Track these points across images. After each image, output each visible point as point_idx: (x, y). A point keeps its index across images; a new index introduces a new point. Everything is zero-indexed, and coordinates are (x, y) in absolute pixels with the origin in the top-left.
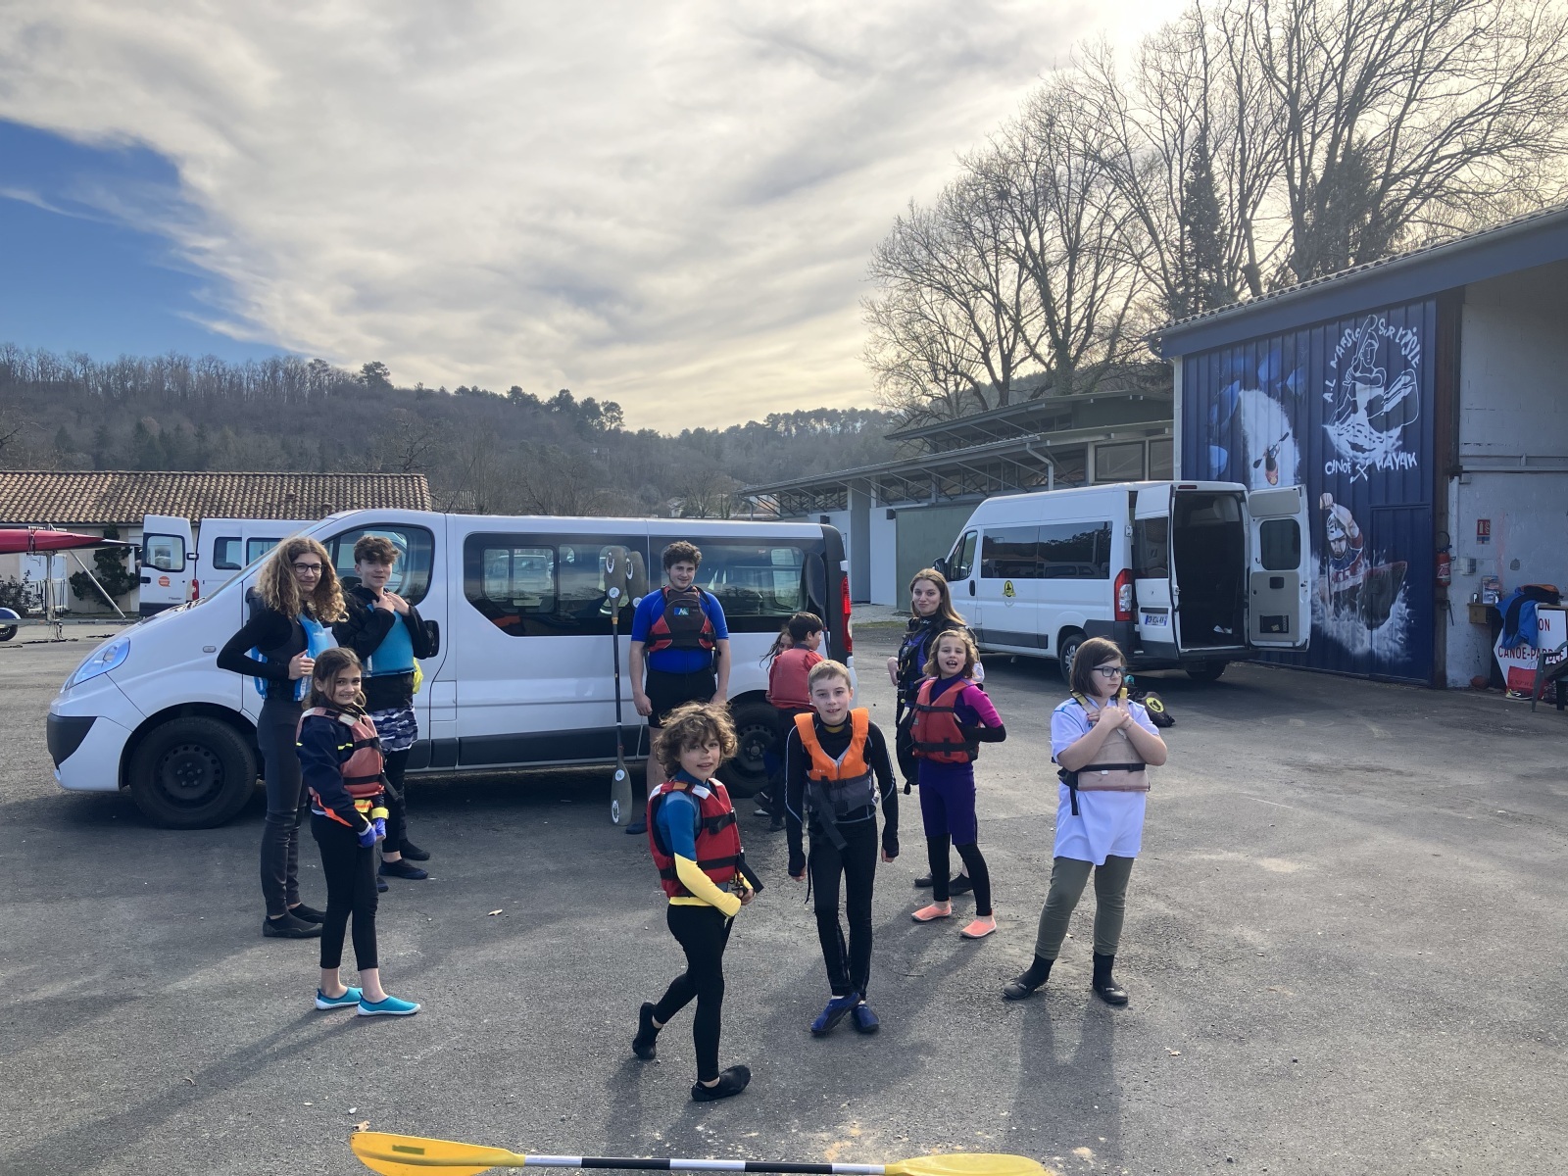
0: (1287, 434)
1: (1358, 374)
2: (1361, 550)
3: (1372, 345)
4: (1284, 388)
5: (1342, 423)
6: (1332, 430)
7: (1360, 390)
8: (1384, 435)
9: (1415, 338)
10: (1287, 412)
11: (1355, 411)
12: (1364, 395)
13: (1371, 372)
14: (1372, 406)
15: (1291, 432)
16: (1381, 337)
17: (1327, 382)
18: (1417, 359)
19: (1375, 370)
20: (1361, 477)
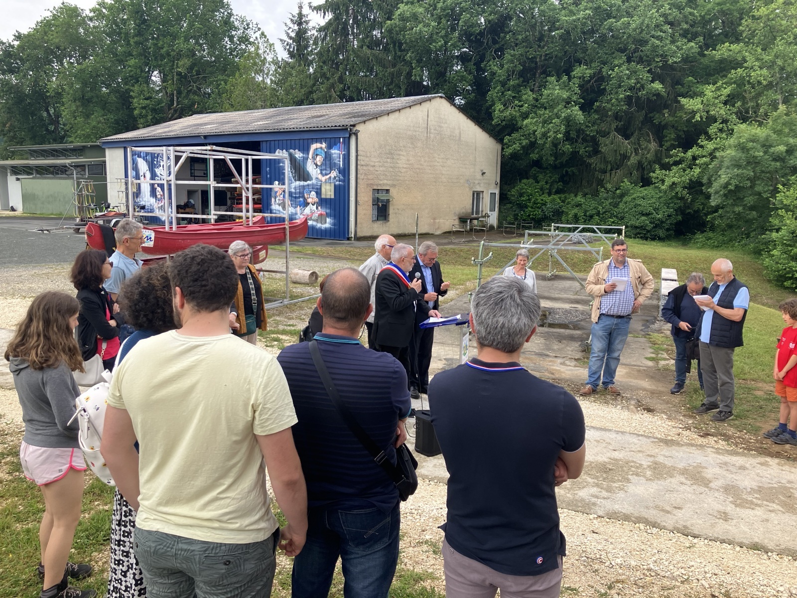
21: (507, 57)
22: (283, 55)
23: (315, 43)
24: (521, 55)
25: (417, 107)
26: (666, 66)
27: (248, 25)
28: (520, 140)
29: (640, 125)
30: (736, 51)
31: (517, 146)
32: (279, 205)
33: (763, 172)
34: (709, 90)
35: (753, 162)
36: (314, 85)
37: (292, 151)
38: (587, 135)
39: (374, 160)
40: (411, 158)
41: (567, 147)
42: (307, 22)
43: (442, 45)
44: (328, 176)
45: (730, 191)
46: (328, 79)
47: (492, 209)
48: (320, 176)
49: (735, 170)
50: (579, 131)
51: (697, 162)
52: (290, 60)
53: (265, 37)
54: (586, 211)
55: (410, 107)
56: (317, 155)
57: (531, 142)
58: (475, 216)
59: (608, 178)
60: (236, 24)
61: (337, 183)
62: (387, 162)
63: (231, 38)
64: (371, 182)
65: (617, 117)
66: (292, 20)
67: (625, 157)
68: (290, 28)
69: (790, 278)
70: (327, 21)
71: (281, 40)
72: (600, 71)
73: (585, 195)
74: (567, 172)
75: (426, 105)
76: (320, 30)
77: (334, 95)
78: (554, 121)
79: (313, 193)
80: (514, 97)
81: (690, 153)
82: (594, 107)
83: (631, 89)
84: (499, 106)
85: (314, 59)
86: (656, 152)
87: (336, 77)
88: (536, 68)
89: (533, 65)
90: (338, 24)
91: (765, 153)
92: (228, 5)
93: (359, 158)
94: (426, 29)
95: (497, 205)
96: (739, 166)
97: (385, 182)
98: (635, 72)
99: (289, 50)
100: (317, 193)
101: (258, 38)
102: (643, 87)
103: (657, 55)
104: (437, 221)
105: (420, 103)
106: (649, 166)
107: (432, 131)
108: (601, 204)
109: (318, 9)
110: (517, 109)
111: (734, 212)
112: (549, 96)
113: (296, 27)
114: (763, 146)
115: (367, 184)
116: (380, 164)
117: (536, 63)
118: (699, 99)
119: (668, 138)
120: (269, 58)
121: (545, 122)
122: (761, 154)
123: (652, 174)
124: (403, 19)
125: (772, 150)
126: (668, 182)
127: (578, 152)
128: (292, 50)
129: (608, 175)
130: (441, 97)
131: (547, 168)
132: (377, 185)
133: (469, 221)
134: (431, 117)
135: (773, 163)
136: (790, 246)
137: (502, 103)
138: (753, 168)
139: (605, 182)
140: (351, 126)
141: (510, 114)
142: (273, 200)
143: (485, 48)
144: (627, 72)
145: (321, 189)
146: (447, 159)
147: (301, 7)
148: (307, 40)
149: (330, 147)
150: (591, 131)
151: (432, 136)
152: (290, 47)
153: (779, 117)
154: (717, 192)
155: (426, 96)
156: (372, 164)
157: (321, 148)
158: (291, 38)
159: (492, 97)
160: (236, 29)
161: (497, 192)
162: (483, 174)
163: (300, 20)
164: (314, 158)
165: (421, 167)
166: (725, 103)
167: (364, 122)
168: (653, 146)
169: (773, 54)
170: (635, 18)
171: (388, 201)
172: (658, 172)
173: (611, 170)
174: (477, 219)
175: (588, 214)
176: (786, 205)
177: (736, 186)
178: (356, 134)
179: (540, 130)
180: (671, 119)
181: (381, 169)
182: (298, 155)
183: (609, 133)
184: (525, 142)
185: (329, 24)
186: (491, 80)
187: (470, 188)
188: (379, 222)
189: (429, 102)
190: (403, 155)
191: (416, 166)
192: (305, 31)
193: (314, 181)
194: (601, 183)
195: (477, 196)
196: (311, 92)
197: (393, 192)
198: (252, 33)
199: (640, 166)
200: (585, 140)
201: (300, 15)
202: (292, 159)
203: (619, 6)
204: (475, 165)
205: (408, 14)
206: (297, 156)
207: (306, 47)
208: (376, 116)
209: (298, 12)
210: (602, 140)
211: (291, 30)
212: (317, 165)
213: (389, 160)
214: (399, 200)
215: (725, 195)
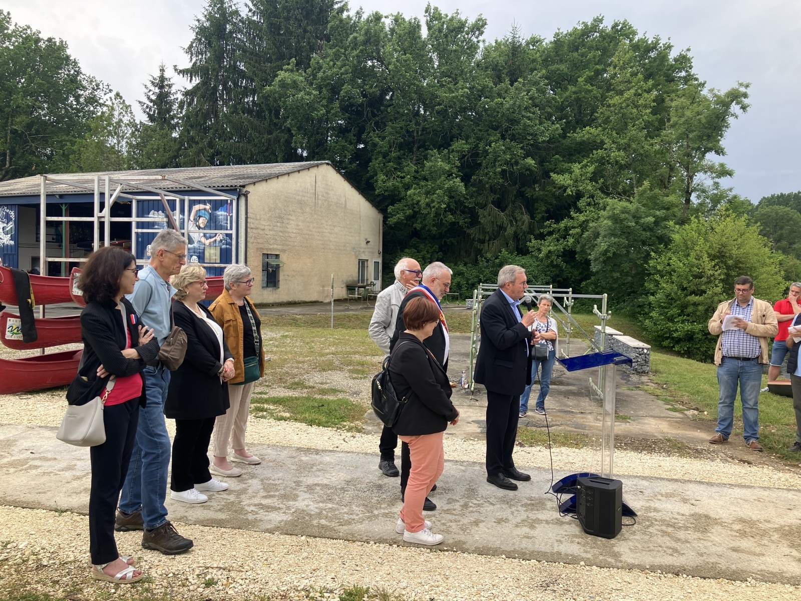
21: (388, 129)
22: (141, 118)
23: (181, 106)
24: (401, 128)
25: (305, 173)
26: (536, 146)
27: (97, 85)
28: (404, 210)
29: (513, 199)
30: (595, 134)
31: (401, 216)
33: (636, 240)
34: (576, 168)
35: (626, 232)
36: (180, 149)
38: (465, 207)
39: (264, 223)
40: (300, 224)
41: (450, 217)
42: (170, 86)
43: (324, 114)
44: (213, 240)
45: (609, 258)
46: (197, 143)
47: (376, 278)
48: (203, 240)
49: (613, 239)
50: (459, 203)
51: (571, 232)
52: (150, 124)
53: (121, 98)
54: (468, 280)
55: (299, 171)
56: (200, 217)
57: (415, 212)
58: (360, 284)
59: (487, 248)
60: (84, 83)
61: (224, 246)
62: (277, 226)
63: (77, 98)
64: (262, 246)
65: (492, 190)
66: (152, 82)
67: (502, 228)
68: (150, 90)
69: (667, 338)
70: (194, 85)
71: (140, 102)
72: (477, 146)
73: (465, 265)
74: (445, 242)
75: (314, 171)
76: (187, 93)
77: (204, 159)
78: (437, 192)
79: (194, 257)
80: (396, 169)
81: (562, 225)
82: (472, 180)
83: (507, 163)
84: (381, 177)
85: (178, 123)
86: (530, 224)
87: (206, 142)
88: (413, 142)
89: (411, 139)
90: (207, 89)
91: (637, 223)
92: (75, 62)
93: (249, 220)
94: (307, 97)
95: (380, 274)
96: (615, 235)
97: (275, 246)
98: (509, 149)
99: (148, 114)
100: (199, 257)
101: (113, 98)
102: (517, 163)
103: (528, 134)
104: (326, 288)
105: (309, 169)
106: (523, 237)
107: (320, 197)
108: (482, 272)
109: (183, 72)
110: (399, 180)
111: (612, 277)
112: (431, 168)
113: (157, 90)
114: (634, 217)
115: (257, 249)
116: (271, 228)
117: (414, 138)
118: (567, 176)
119: (539, 211)
120: (126, 120)
121: (427, 193)
122: (633, 224)
123: (528, 243)
124: (283, 85)
125: (642, 221)
126: (545, 250)
127: (458, 223)
128: (152, 113)
129: (486, 244)
130: (328, 164)
131: (426, 239)
132: (267, 249)
133: (357, 289)
134: (319, 183)
135: (644, 233)
136: (666, 308)
137: (384, 174)
138: (627, 237)
139: (483, 251)
140: (240, 186)
141: (393, 185)
143: (365, 121)
144: (503, 148)
145: (204, 253)
146: (334, 226)
147: (162, 70)
148: (171, 104)
150: (470, 203)
151: (320, 202)
152: (150, 110)
153: (644, 192)
154: (596, 260)
155: (312, 162)
156: (263, 227)
157: (205, 209)
158: (151, 101)
159: (374, 168)
160: (84, 88)
161: (380, 260)
162: (368, 242)
163: (161, 83)
164: (196, 221)
165: (310, 233)
166: (591, 180)
167: (254, 183)
168: (526, 218)
169: (628, 138)
170: (507, 99)
171: (278, 267)
172: (533, 241)
173: (489, 240)
174: (364, 287)
175: (470, 282)
176: (659, 271)
177: (614, 253)
178: (246, 196)
179: (423, 201)
180: (541, 193)
181: (271, 233)
183: (486, 205)
184: (409, 212)
185: (197, 88)
186: (372, 151)
187: (357, 257)
188: (269, 289)
189: (316, 168)
190: (293, 220)
191: (305, 232)
192: (168, 94)
193: (196, 245)
194: (479, 252)
195: (362, 264)
196: (176, 157)
197: (283, 257)
198: (103, 95)
199: (516, 236)
200: (463, 212)
201: (162, 79)
203: (492, 88)
204: (360, 233)
205: (289, 81)
207: (169, 110)
208: (266, 179)
209: (159, 75)
210: (481, 212)
211: (151, 93)
212: (199, 228)
213: (278, 224)
214: (289, 266)
215: (604, 262)
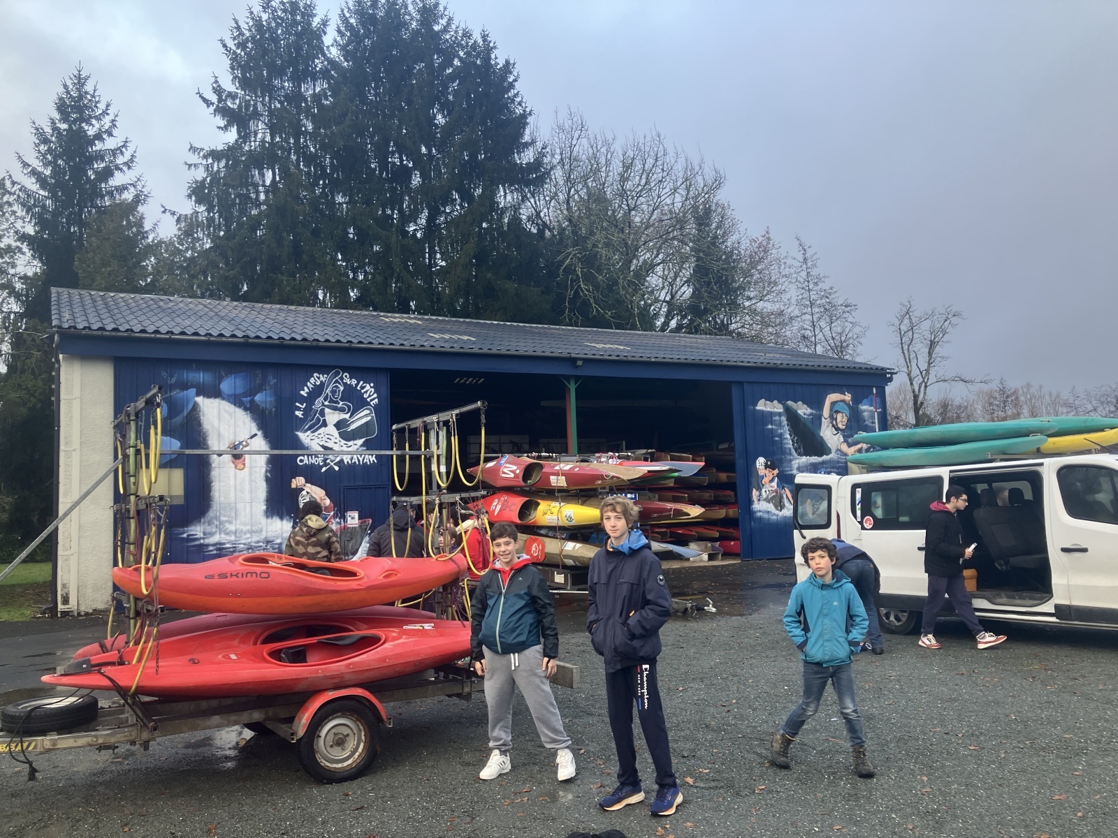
0: (256, 435)
1: (326, 403)
2: (332, 513)
3: (337, 387)
4: (252, 401)
5: (312, 432)
6: (304, 437)
7: (329, 413)
8: (350, 443)
9: (373, 390)
10: (254, 419)
11: (325, 424)
12: (332, 417)
13: (339, 403)
14: (339, 425)
15: (260, 433)
16: (345, 384)
17: (297, 404)
18: (374, 402)
19: (341, 403)
20: (332, 468)
32: (768, 500)
37: (790, 403)
44: (857, 447)
48: (844, 447)
56: (837, 412)
142: (755, 493)
145: (846, 468)
149: (857, 400)
157: (843, 401)
164: (832, 418)
182: (803, 410)
193: (833, 456)
202: (792, 416)
206: (800, 412)
212: (837, 429)
